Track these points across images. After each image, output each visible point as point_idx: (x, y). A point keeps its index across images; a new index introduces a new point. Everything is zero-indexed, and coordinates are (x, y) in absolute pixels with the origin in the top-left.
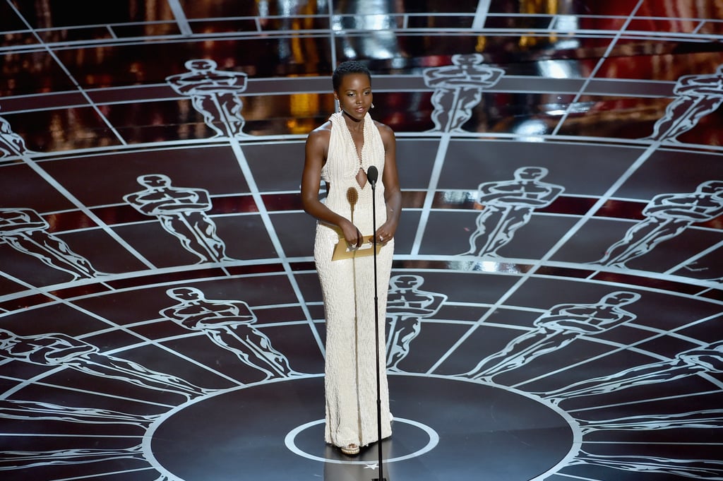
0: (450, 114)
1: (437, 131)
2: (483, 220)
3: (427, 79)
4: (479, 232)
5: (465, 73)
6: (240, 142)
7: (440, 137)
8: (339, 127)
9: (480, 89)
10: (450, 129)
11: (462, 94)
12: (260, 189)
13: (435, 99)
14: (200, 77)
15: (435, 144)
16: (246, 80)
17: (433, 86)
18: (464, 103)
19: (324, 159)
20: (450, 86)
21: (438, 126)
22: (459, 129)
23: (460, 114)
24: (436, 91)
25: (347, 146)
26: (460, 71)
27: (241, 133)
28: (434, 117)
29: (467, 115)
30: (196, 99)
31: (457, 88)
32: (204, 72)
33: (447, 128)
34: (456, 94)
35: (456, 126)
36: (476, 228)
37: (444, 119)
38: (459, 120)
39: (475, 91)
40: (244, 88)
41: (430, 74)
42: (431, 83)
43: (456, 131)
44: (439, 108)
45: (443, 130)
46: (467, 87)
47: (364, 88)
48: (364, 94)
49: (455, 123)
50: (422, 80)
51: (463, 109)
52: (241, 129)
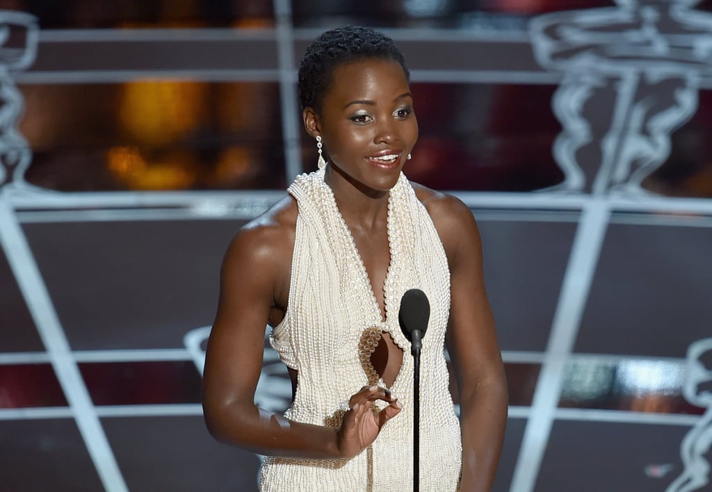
0: (609, 145)
1: (570, 192)
2: (702, 445)
3: (543, 47)
4: (688, 481)
5: (649, 32)
6: (19, 210)
7: (579, 210)
8: (317, 219)
9: (694, 78)
10: (610, 187)
11: (644, 90)
12: (76, 341)
13: (568, 104)
16: (34, 37)
17: (560, 65)
18: (649, 116)
19: (277, 308)
21: (575, 178)
22: (634, 188)
23: (635, 146)
24: (569, 80)
25: (343, 273)
26: (637, 24)
27: (19, 184)
28: (564, 154)
29: (657, 150)
31: (629, 75)
33: (600, 183)
34: (626, 90)
35: (627, 180)
36: (679, 468)
37: (590, 159)
38: (635, 165)
39: (678, 83)
40: (28, 57)
41: (551, 32)
42: (556, 56)
43: (625, 195)
44: (577, 130)
45: (588, 189)
46: (657, 72)
47: (396, 96)
48: (395, 114)
49: (621, 171)
51: (645, 132)
52: (19, 173)
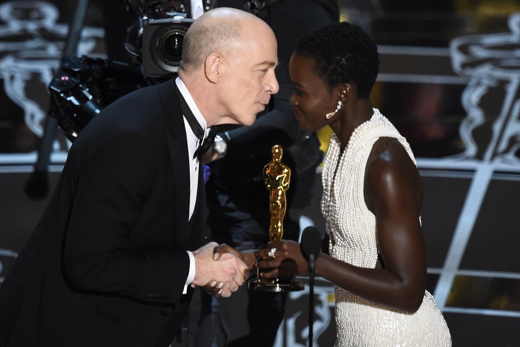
0: (497, 127)
1: (468, 158)
3: (457, 59)
7: (473, 171)
10: (495, 155)
13: (472, 97)
14: (24, 36)
15: (463, 183)
17: (469, 72)
20: (500, 74)
21: (471, 150)
22: (511, 156)
23: (515, 127)
24: (473, 81)
28: (465, 133)
30: (12, 78)
31: (514, 79)
32: (32, 27)
33: (489, 154)
34: (512, 90)
35: (507, 151)
37: (483, 136)
38: (513, 140)
41: (463, 49)
42: (464, 66)
43: (504, 162)
44: (476, 116)
45: (479, 157)
49: (503, 145)
50: (448, 60)
